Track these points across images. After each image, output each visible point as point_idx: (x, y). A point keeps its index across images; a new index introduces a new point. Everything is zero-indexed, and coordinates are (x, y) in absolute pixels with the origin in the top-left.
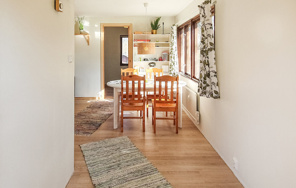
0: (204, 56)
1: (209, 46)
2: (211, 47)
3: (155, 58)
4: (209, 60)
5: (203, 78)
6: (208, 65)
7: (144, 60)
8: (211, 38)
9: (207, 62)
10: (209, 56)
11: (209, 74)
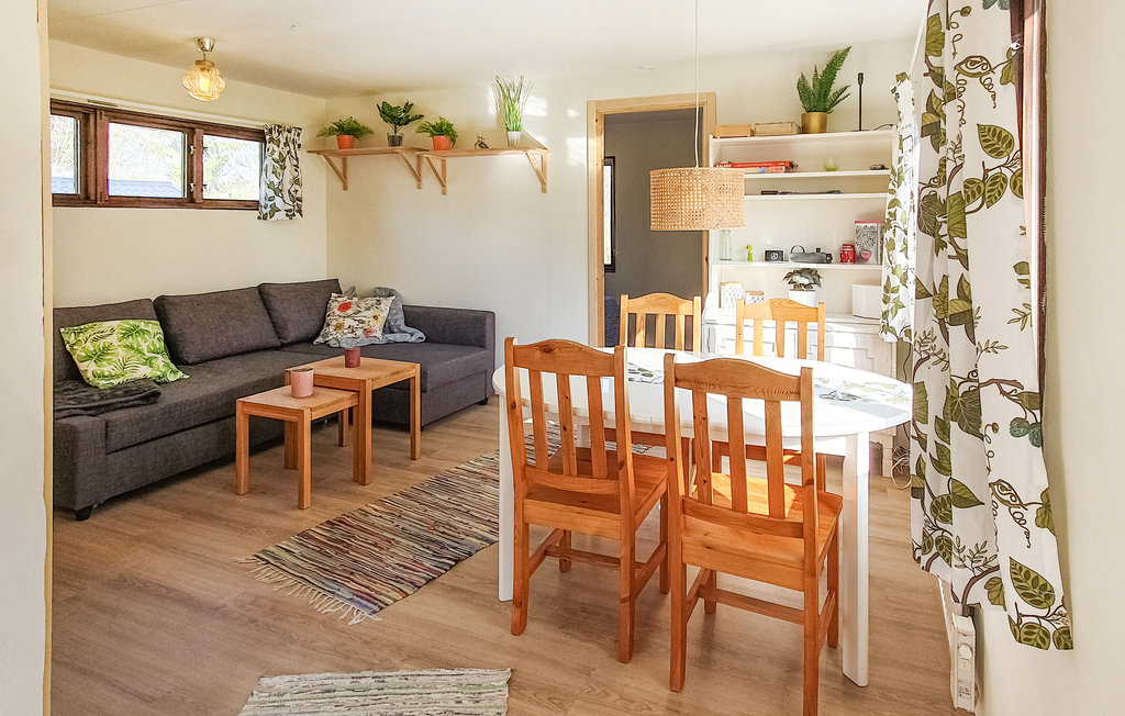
0: (940, 245)
1: (976, 162)
2: (992, 162)
3: (818, 250)
4: (971, 277)
5: (931, 420)
6: (967, 319)
7: (768, 256)
8: (989, 88)
9: (953, 294)
10: (969, 243)
11: (973, 397)
